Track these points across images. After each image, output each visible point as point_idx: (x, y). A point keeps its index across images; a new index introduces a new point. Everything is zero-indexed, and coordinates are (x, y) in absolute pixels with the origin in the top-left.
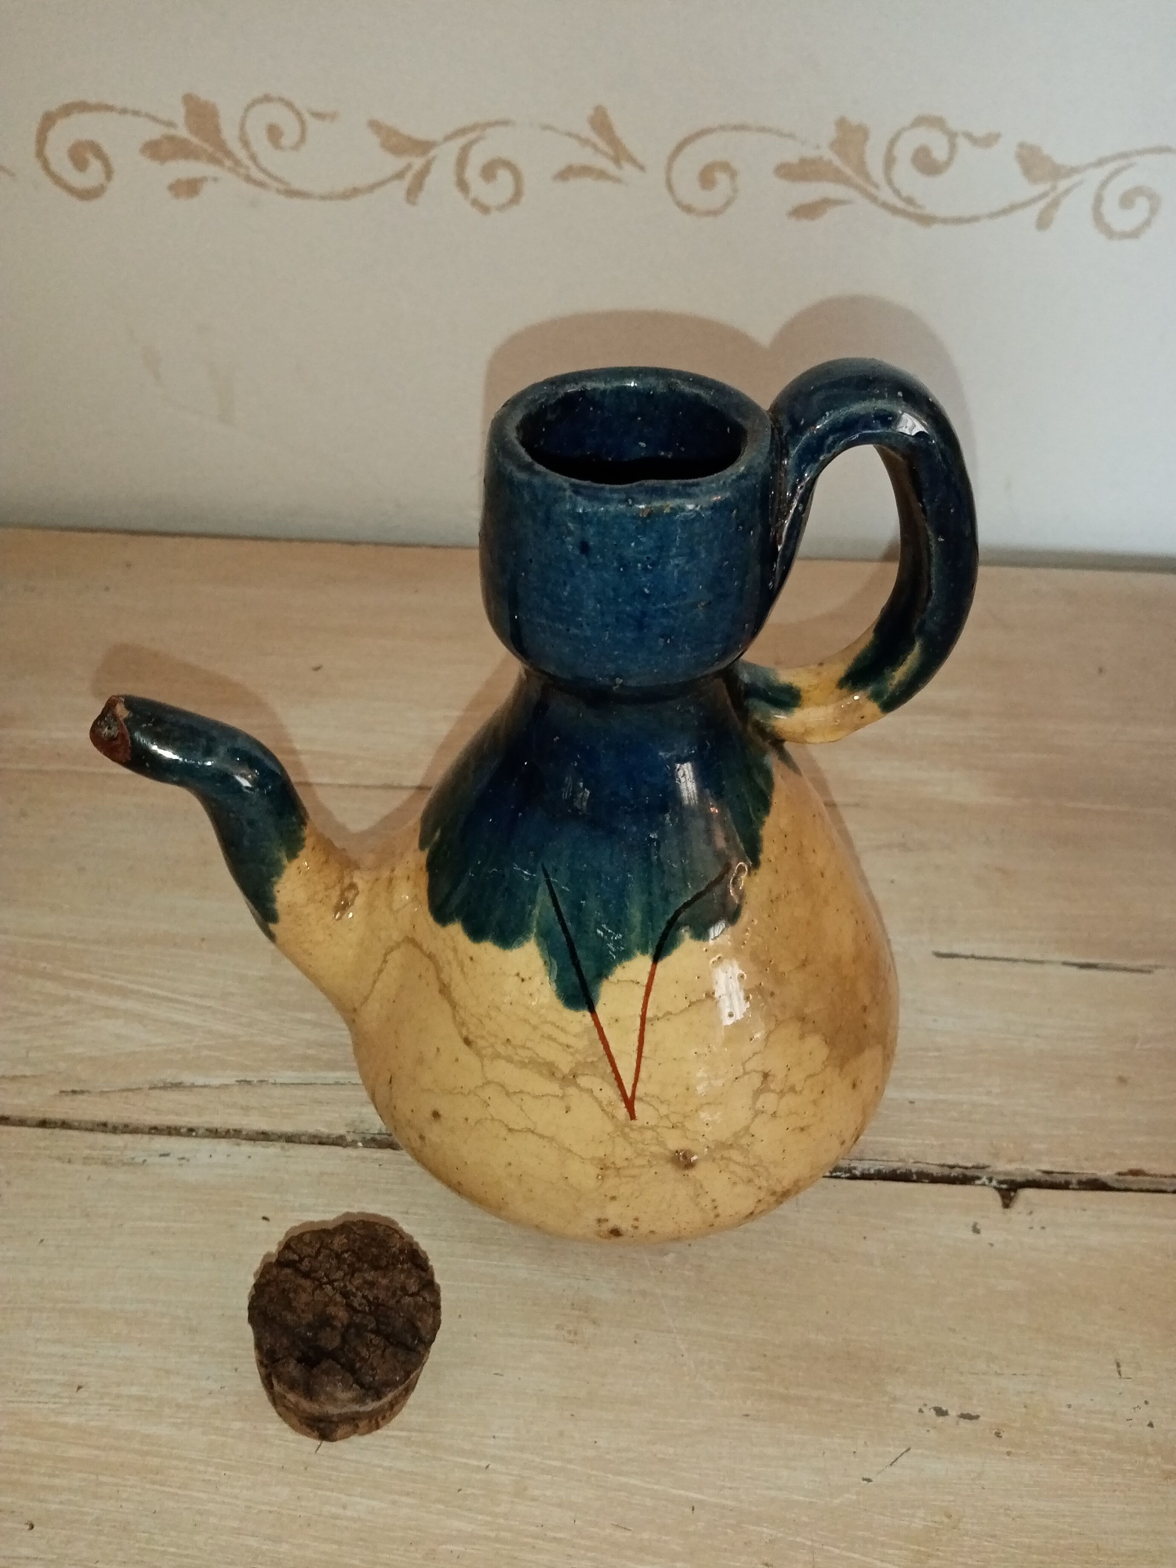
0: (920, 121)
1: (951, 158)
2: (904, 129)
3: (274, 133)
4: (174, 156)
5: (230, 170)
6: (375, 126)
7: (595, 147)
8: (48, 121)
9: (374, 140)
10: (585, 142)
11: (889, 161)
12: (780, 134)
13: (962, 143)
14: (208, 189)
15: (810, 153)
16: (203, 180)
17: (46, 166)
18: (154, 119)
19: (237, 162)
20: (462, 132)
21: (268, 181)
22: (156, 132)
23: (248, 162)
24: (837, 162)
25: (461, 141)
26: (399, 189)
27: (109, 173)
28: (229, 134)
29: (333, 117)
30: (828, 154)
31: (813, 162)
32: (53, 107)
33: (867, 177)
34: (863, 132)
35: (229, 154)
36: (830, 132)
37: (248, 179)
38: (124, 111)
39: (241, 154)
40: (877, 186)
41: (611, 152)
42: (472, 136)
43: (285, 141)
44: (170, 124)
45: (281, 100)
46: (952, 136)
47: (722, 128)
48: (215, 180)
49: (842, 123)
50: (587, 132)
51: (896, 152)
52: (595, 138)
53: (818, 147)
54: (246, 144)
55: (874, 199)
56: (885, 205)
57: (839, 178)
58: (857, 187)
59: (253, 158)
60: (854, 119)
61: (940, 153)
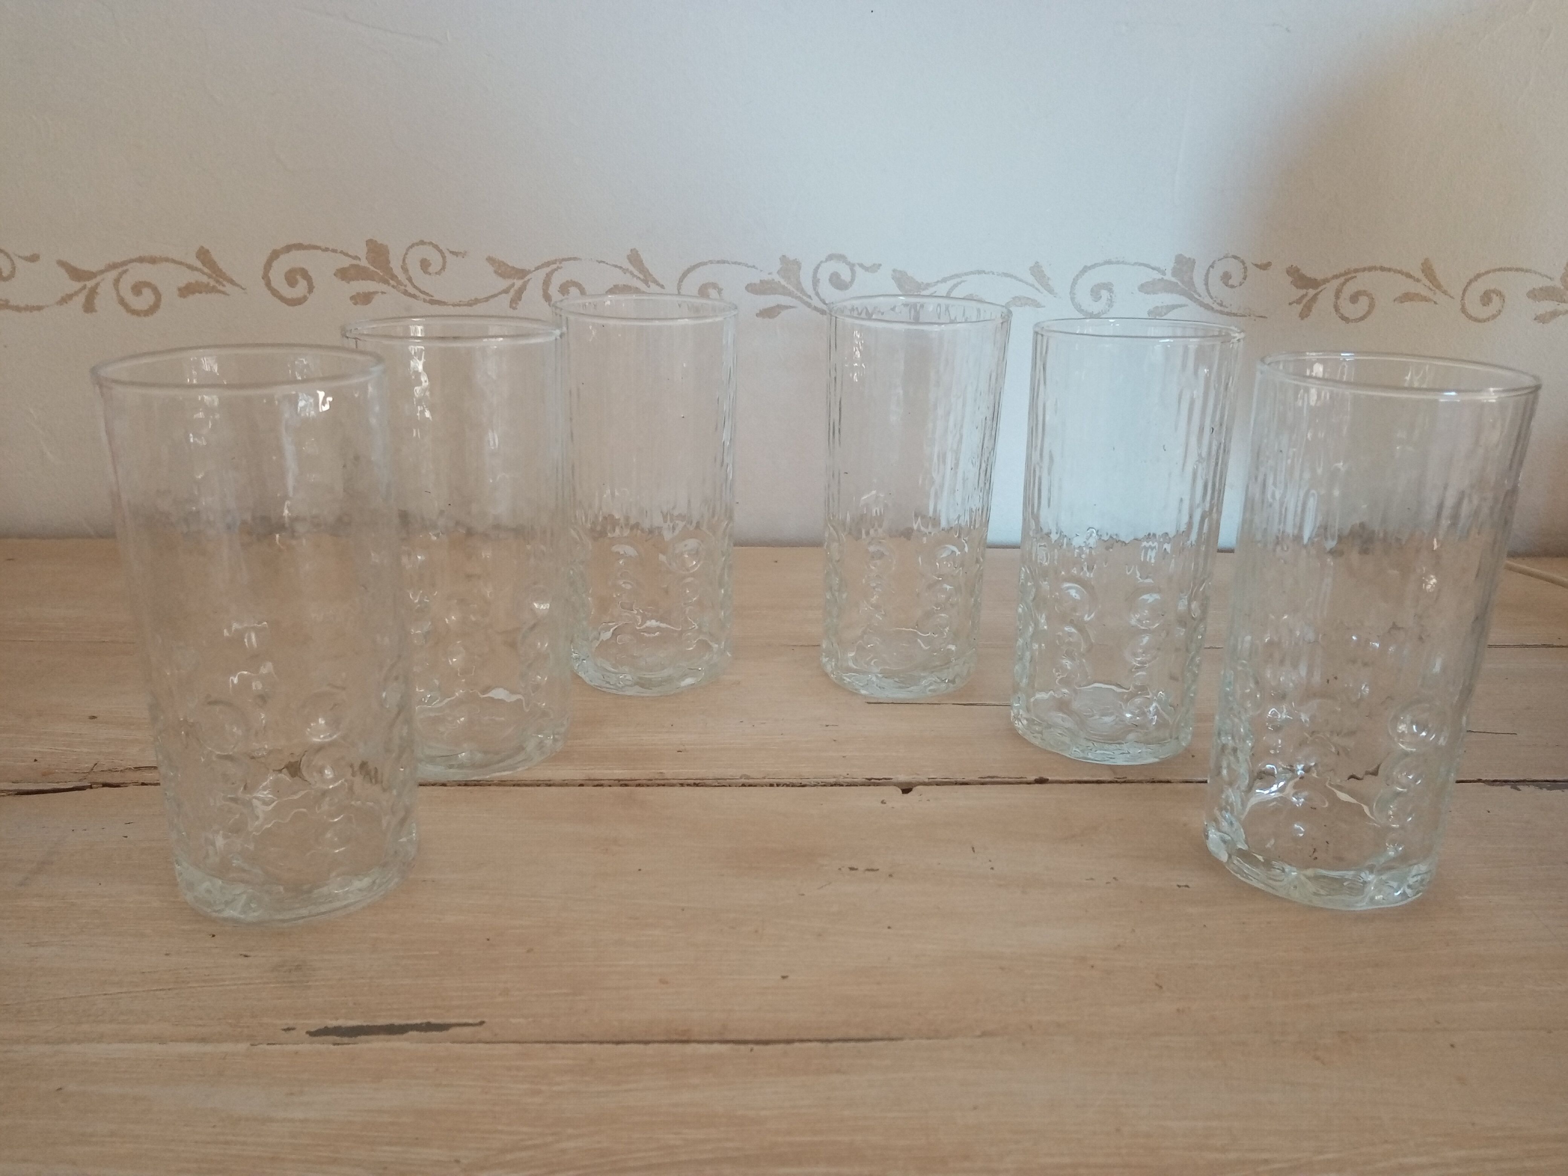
0: (830, 258)
1: (853, 280)
2: (822, 262)
3: (425, 265)
4: (356, 278)
5: (393, 287)
6: (491, 260)
7: (632, 273)
8: (275, 255)
9: (491, 269)
10: (625, 271)
11: (816, 282)
12: (747, 265)
13: (858, 269)
14: (377, 300)
15: (766, 277)
16: (375, 293)
17: (268, 284)
18: (347, 255)
19: (399, 283)
20: (548, 264)
21: (417, 293)
22: (346, 262)
23: (407, 282)
24: (783, 282)
25: (547, 270)
26: (506, 299)
27: (311, 289)
28: (395, 266)
29: (464, 254)
30: (777, 278)
31: (767, 282)
32: (279, 246)
33: (802, 291)
34: (797, 264)
35: (394, 277)
36: (778, 265)
37: (406, 293)
38: (327, 250)
39: (402, 277)
40: (810, 297)
41: (642, 277)
42: (554, 266)
43: (431, 269)
44: (356, 258)
45: (431, 243)
46: (852, 266)
47: (711, 262)
48: (383, 293)
49: (783, 258)
50: (627, 265)
51: (819, 276)
52: (631, 268)
53: (770, 274)
54: (405, 270)
55: (809, 305)
56: (816, 309)
57: (786, 292)
58: (797, 298)
59: (410, 279)
60: (791, 256)
61: (846, 275)
